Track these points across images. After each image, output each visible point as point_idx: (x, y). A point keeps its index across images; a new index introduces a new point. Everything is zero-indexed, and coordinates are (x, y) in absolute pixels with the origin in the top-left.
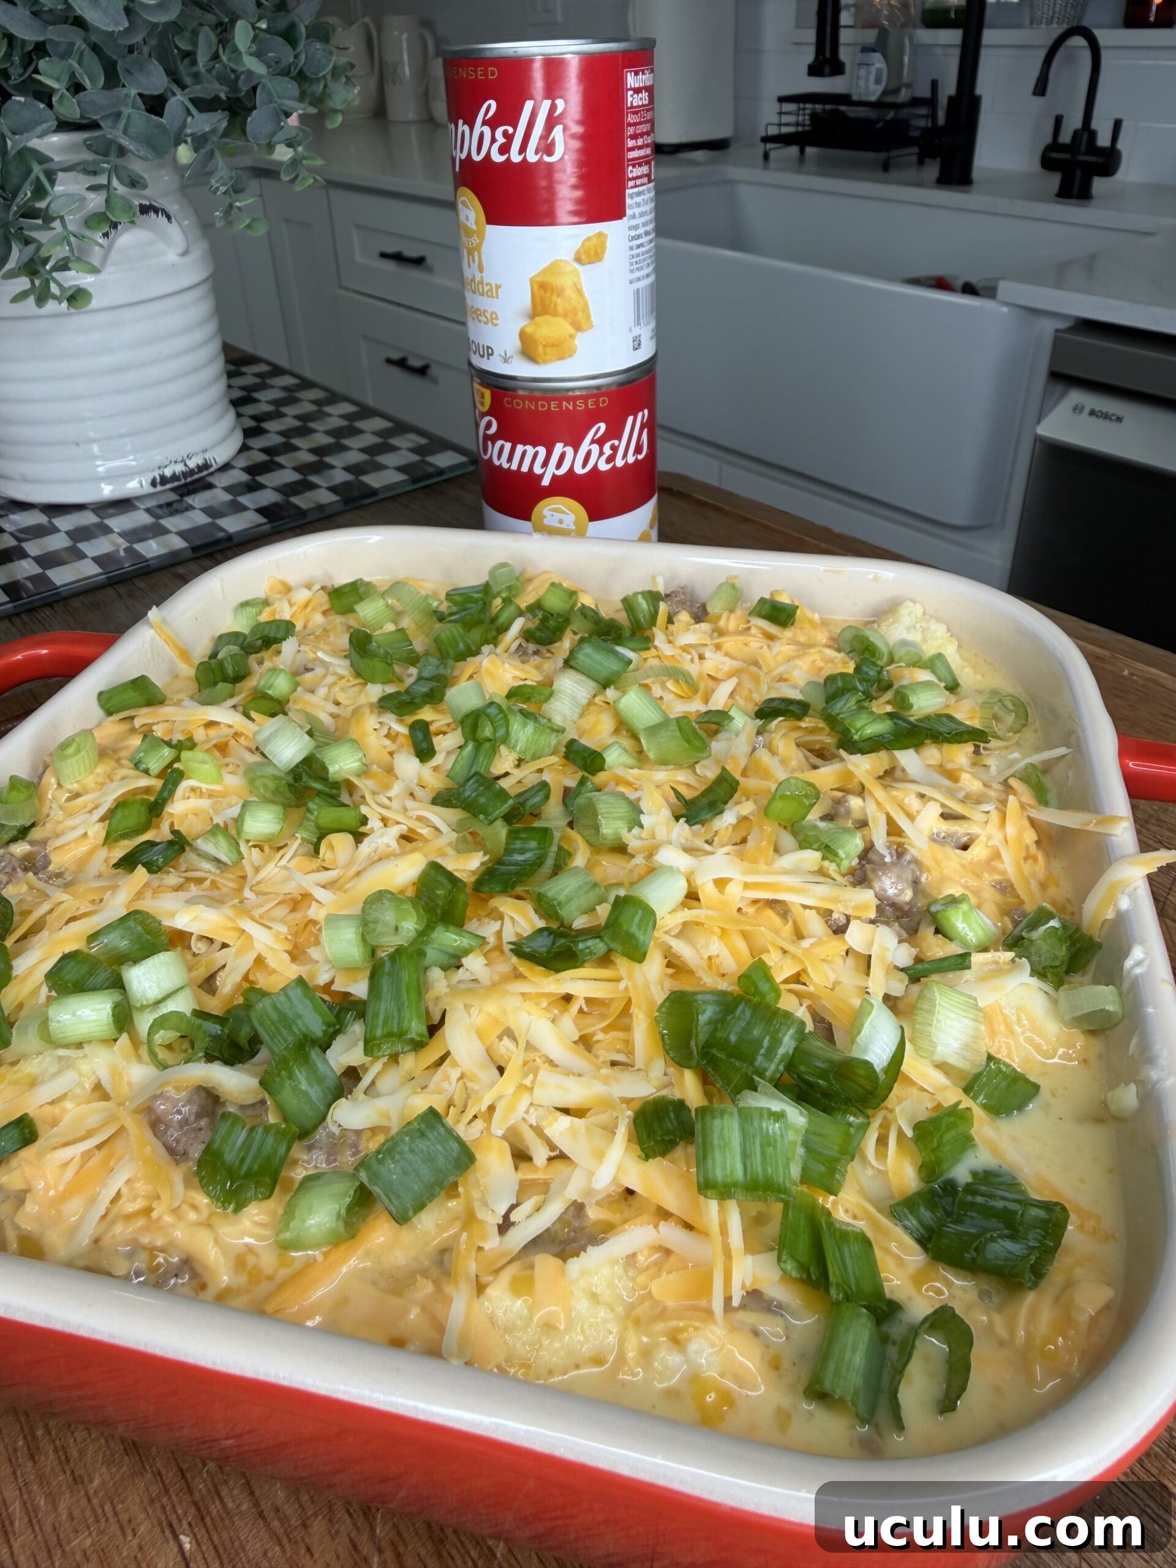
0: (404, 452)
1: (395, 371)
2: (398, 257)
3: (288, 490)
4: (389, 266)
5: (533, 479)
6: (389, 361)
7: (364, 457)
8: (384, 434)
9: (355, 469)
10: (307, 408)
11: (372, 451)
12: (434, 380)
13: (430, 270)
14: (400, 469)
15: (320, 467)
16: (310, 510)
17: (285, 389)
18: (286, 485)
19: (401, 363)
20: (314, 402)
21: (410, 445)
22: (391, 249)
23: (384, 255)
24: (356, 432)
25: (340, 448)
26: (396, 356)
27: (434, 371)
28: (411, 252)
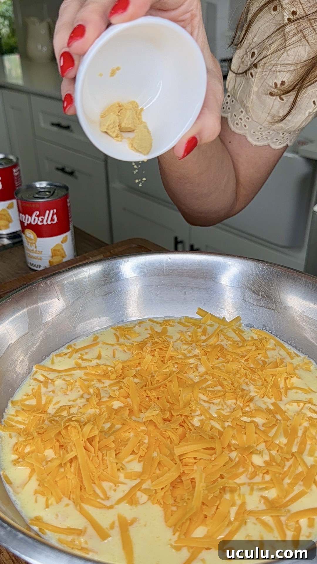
1: (60, 173)
2: (59, 125)
4: (55, 129)
6: (58, 169)
12: (76, 178)
13: (72, 131)
19: (63, 170)
22: (56, 121)
23: (53, 124)
26: (60, 166)
27: (76, 174)
28: (64, 123)
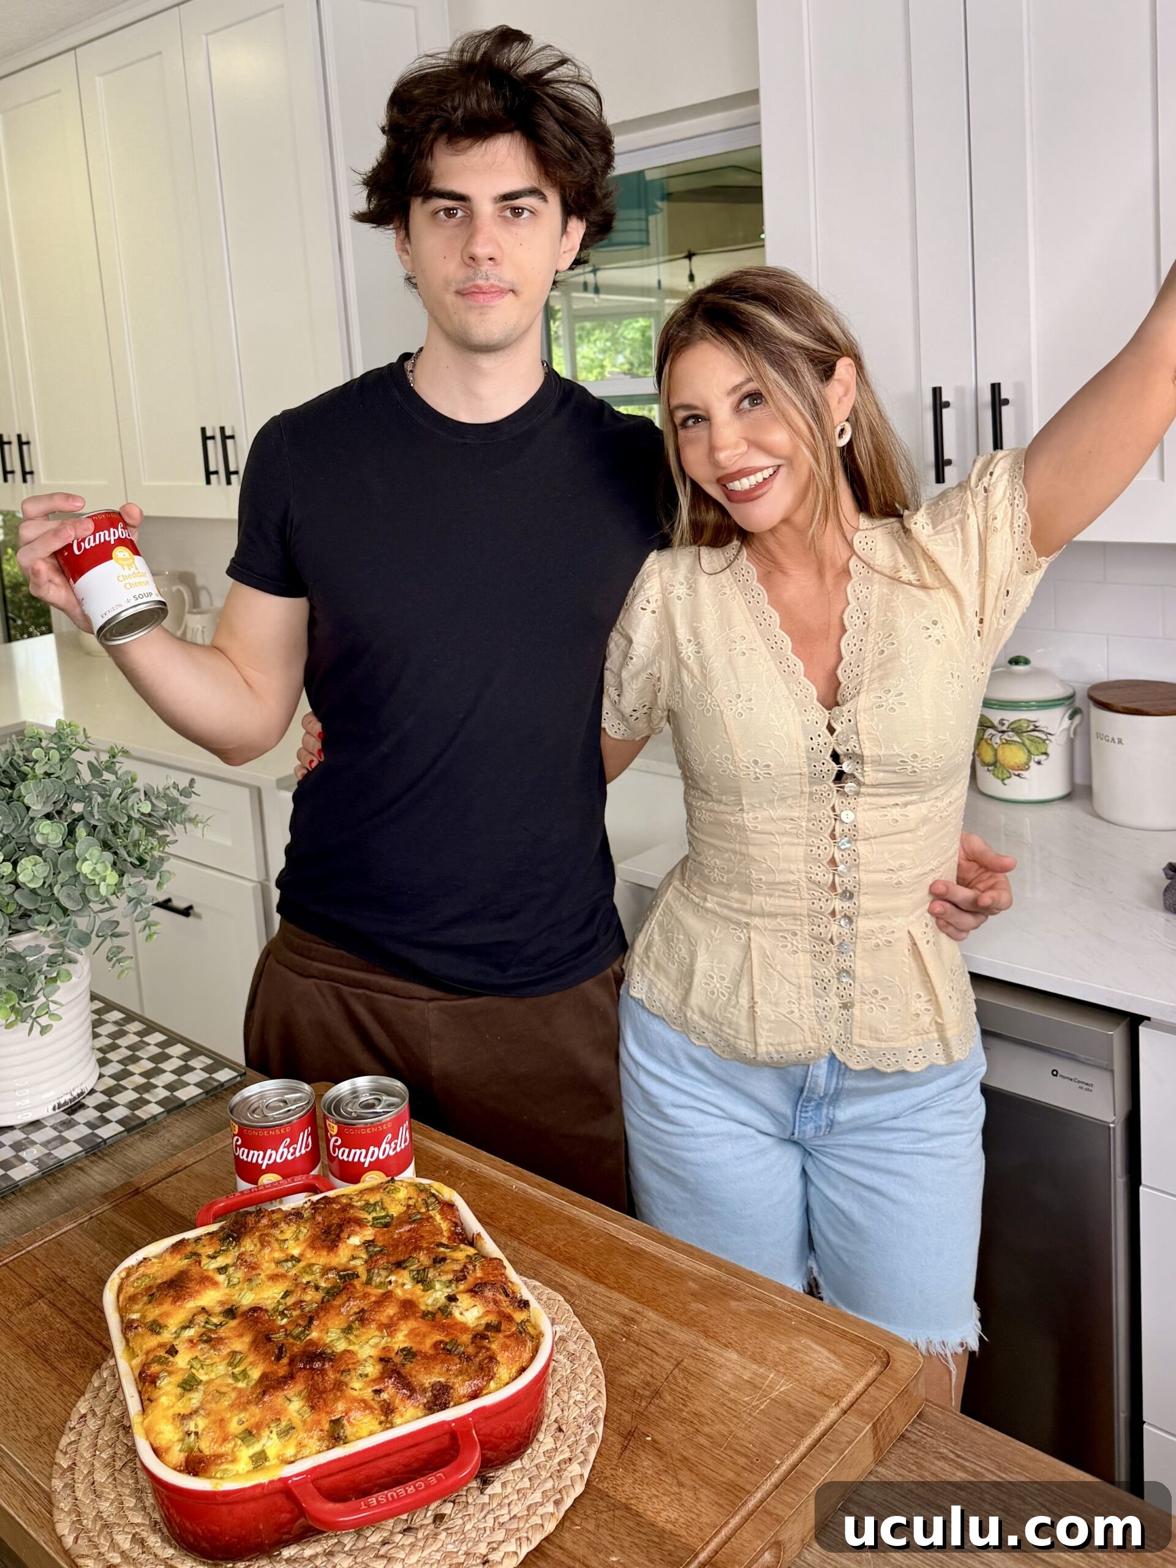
0: (198, 1071)
3: (134, 1105)
5: (257, 1166)
7: (174, 1077)
8: (185, 1057)
9: (170, 1087)
10: (132, 1039)
11: (179, 1072)
14: (197, 1085)
15: (148, 1087)
16: (148, 1119)
17: (116, 1023)
18: (131, 1102)
20: (137, 1034)
21: (202, 1066)
24: (167, 1057)
25: (159, 1071)
